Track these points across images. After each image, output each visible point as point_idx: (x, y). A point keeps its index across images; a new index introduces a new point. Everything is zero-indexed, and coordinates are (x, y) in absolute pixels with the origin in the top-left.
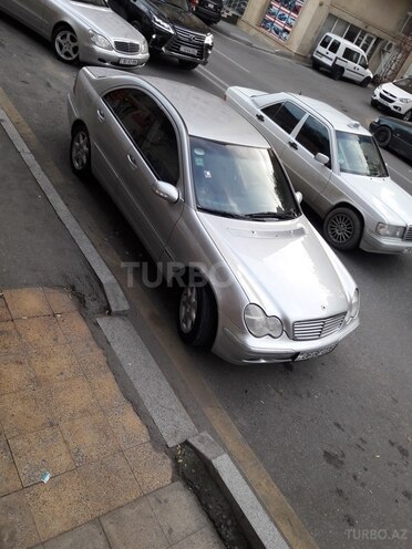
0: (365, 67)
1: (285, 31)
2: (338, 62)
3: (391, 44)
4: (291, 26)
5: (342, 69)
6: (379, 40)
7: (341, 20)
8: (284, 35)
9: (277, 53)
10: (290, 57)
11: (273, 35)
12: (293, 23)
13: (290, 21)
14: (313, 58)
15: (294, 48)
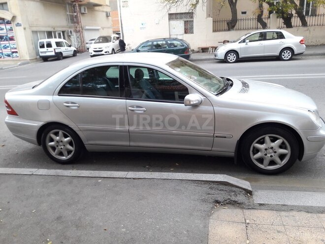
0: (70, 46)
1: (13, 52)
2: (57, 51)
3: (71, 31)
4: (15, 48)
5: (61, 53)
6: (63, 32)
7: (40, 32)
8: (14, 54)
9: (20, 65)
10: (28, 63)
11: (7, 58)
12: (15, 46)
13: (12, 46)
14: (41, 57)
15: (27, 58)
